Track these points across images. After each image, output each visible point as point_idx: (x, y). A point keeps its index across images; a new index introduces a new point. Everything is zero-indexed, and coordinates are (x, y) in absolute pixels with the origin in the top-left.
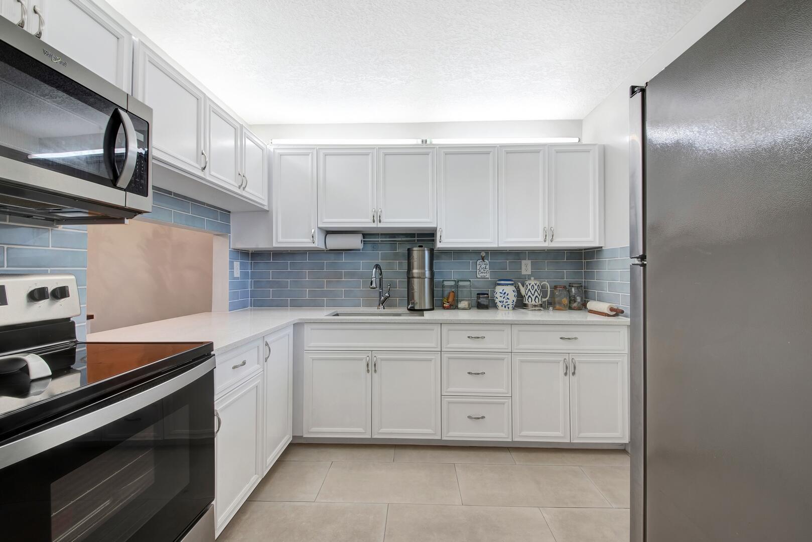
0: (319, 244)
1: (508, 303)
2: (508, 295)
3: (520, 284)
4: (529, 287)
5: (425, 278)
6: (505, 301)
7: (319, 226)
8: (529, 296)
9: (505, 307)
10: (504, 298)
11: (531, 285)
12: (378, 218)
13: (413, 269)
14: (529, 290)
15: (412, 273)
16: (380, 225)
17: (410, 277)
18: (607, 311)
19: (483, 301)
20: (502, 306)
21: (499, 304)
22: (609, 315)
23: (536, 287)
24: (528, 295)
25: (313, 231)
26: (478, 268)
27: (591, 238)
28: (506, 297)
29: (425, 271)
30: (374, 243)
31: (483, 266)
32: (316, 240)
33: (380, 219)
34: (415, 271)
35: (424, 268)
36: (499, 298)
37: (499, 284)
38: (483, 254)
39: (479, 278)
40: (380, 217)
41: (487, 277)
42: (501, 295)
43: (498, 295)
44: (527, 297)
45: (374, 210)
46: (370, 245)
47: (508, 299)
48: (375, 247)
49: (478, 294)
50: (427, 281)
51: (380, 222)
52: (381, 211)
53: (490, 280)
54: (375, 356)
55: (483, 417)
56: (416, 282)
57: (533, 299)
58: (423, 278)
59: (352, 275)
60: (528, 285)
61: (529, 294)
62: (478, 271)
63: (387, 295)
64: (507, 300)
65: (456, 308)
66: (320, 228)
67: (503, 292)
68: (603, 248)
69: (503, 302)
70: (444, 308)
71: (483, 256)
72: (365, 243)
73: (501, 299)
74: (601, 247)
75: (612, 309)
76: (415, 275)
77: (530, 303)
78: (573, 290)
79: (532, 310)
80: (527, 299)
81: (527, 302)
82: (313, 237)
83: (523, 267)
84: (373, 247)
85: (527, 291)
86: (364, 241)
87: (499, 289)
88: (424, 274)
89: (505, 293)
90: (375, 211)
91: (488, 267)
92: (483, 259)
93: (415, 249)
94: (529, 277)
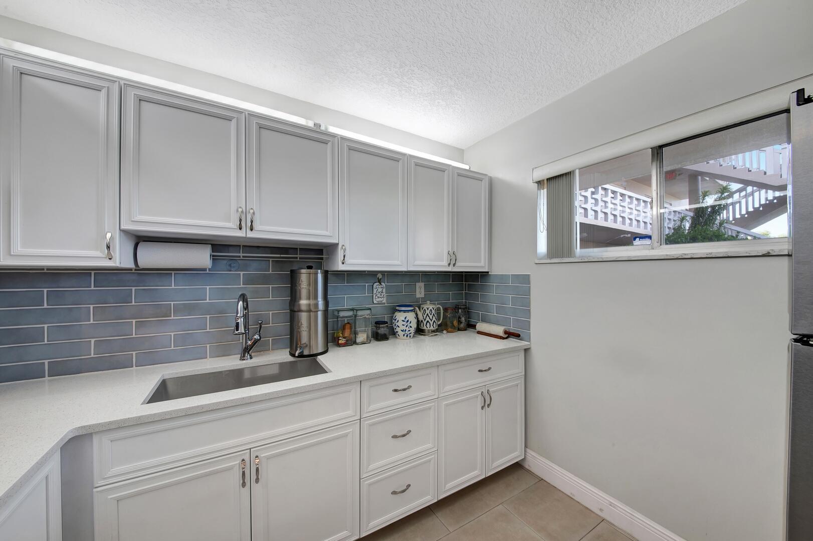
0: (122, 258)
1: (410, 332)
2: (410, 322)
3: (417, 308)
4: (428, 312)
5: (317, 311)
6: (407, 329)
7: (123, 227)
8: (428, 321)
9: (407, 336)
10: (407, 326)
11: (429, 309)
12: (249, 224)
13: (300, 299)
14: (428, 314)
15: (299, 305)
16: (250, 235)
17: (293, 311)
18: (502, 334)
19: (383, 330)
20: (404, 335)
21: (401, 333)
22: (504, 338)
23: (433, 311)
24: (426, 321)
25: (109, 235)
26: (375, 292)
27: (482, 264)
28: (409, 325)
29: (318, 301)
30: (232, 259)
31: (380, 290)
32: (116, 253)
33: (252, 225)
34: (304, 302)
35: (316, 298)
36: (400, 326)
37: (400, 311)
38: (380, 276)
39: (376, 304)
40: (252, 222)
41: (384, 302)
42: (404, 323)
43: (400, 324)
44: (425, 323)
45: (240, 210)
46: (225, 262)
47: (411, 327)
48: (233, 265)
49: (377, 323)
50: (320, 314)
51: (252, 230)
52: (254, 213)
53: (386, 305)
54: (257, 457)
55: (409, 486)
56: (304, 317)
57: (432, 324)
58: (315, 312)
59: (189, 309)
60: (426, 310)
61: (428, 319)
62: (374, 295)
63: (257, 337)
64: (410, 329)
65: (355, 343)
66: (126, 233)
67: (406, 320)
68: (490, 273)
69: (406, 330)
70: (339, 345)
71: (380, 278)
72: (214, 258)
73: (404, 328)
74: (488, 272)
75: (506, 332)
76: (303, 308)
77: (429, 329)
78: (460, 310)
79: (432, 336)
80: (425, 324)
81: (425, 328)
82: (108, 247)
83: (418, 290)
84: (230, 265)
85: (425, 316)
86: (213, 256)
87: (400, 316)
88: (316, 305)
89: (408, 321)
90: (242, 212)
91: (384, 291)
92: (379, 281)
93: (303, 271)
94: (424, 300)
